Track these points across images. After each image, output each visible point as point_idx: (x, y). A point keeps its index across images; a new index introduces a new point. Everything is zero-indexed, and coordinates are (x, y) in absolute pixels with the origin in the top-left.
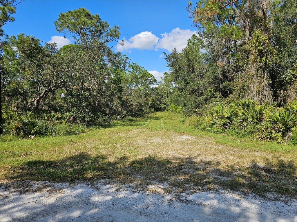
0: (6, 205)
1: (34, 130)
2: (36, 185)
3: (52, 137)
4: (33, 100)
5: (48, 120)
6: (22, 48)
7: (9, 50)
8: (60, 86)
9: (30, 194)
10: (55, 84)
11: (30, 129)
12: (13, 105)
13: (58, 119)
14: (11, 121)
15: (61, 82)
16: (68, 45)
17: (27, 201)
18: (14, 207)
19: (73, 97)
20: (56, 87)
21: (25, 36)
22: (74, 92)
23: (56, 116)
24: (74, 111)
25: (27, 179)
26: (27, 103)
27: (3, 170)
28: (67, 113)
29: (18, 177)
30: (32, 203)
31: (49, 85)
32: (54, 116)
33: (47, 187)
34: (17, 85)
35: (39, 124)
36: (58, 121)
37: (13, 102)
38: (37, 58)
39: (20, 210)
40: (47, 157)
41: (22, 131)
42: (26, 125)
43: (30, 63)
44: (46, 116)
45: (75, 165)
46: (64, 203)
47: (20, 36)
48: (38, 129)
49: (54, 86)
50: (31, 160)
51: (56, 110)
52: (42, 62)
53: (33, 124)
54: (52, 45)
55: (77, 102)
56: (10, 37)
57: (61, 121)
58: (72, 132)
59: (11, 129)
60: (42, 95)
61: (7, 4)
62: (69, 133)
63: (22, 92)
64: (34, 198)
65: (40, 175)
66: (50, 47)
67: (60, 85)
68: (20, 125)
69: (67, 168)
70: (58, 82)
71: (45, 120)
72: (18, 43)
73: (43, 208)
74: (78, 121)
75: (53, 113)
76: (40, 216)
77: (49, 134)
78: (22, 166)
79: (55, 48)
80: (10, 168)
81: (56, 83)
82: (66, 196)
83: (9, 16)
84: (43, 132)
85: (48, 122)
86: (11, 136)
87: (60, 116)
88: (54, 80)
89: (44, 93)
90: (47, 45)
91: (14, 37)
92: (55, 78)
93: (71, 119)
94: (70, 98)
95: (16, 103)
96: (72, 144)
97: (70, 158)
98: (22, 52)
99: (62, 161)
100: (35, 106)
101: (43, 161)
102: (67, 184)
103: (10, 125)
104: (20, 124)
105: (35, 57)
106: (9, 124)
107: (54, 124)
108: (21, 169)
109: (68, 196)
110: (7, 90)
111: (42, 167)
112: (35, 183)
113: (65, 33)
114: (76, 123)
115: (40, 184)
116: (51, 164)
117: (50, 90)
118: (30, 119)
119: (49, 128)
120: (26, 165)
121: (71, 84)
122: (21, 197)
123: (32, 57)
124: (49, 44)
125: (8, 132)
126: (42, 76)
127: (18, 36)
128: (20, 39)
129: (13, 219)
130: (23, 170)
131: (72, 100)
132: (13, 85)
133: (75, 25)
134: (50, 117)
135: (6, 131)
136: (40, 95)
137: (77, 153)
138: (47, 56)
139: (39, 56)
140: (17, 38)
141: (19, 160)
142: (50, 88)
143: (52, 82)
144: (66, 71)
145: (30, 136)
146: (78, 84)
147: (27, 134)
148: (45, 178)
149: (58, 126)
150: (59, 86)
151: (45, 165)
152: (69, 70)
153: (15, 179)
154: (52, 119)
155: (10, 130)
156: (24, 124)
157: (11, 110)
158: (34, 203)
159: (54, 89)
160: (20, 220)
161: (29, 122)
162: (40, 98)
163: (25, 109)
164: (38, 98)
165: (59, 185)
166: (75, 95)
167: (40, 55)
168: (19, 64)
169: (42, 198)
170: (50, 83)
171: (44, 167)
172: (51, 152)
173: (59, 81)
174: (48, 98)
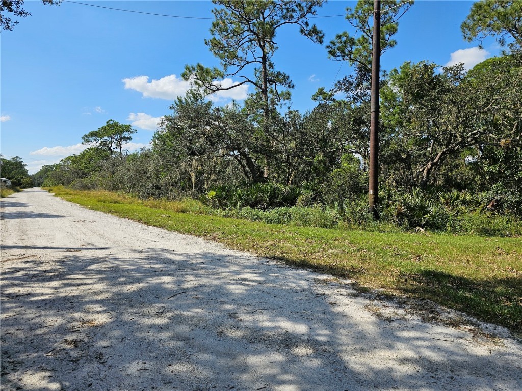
0: (404, 330)
1: (424, 218)
2: (446, 314)
3: (456, 235)
4: (420, 170)
5: (446, 204)
6: (409, 85)
7: (388, 93)
8: (470, 141)
9: (439, 326)
10: (461, 139)
11: (418, 217)
12: (391, 178)
13: (464, 202)
14: (391, 202)
15: (472, 135)
16: (484, 62)
17: (438, 337)
18: (418, 339)
19: (496, 161)
20: (463, 144)
21: (412, 64)
22: (500, 153)
23: (461, 197)
24: (498, 190)
25: (428, 299)
26: (412, 174)
27: (389, 275)
28: (481, 192)
29: (414, 291)
30: (445, 342)
31: (449, 143)
32: (457, 197)
33: (466, 324)
34: (399, 145)
35: (433, 209)
36: (463, 207)
37: (392, 173)
38: (431, 96)
39: (428, 347)
40: (455, 269)
41: (406, 219)
42: (411, 210)
43: (419, 108)
44: (444, 197)
45: (515, 297)
46: (508, 366)
47: (404, 68)
48: (431, 219)
49: (458, 144)
50: (429, 269)
51: (459, 188)
52: (438, 102)
53: (424, 210)
54: (455, 68)
55: (504, 171)
56: (388, 72)
57: (471, 208)
58: (493, 230)
59: (391, 215)
60: (436, 161)
61: (386, 22)
62: (487, 232)
63: (404, 156)
64: (447, 336)
65: (450, 299)
66: (451, 73)
67: (469, 139)
68: (403, 210)
69: (498, 299)
70: (466, 135)
71: (441, 203)
72: (401, 79)
73: (467, 359)
74: (506, 211)
75: (455, 193)
76: (466, 371)
77: (449, 228)
78: (417, 275)
79: (462, 72)
80: (398, 273)
81: (462, 137)
82: (509, 354)
83: (388, 41)
84: (439, 223)
85: (446, 208)
86: (390, 225)
87: (469, 198)
88: (460, 132)
89: (440, 157)
90: (446, 70)
91: (396, 71)
92: (461, 128)
93: (491, 204)
94: (490, 165)
95: (395, 174)
96: (500, 254)
97: (501, 280)
98: (406, 93)
99: (486, 283)
100: (424, 179)
101: (450, 275)
102: (506, 330)
103: (389, 208)
104: (403, 207)
105: (427, 96)
106: (387, 205)
107: (458, 212)
108: (415, 279)
109: (513, 354)
110: (384, 155)
111: (449, 284)
112: (443, 310)
113: (481, 39)
114: (501, 214)
115: (453, 315)
116: (463, 283)
117: (452, 152)
118: (417, 200)
119: (450, 218)
120: (423, 275)
121: (494, 136)
122: (425, 326)
123: (422, 98)
124: (450, 69)
125: (386, 218)
126: (438, 128)
127: (401, 68)
128: (404, 72)
129: (420, 357)
130: (420, 283)
131: (495, 168)
132: (393, 147)
133: (504, 17)
134: (451, 200)
135: (384, 216)
136: (433, 159)
137: (515, 274)
138: (449, 90)
139: (434, 93)
140: (400, 71)
141: (410, 265)
142: (451, 147)
143: (456, 137)
144: (483, 112)
145: (417, 229)
146: (509, 136)
147: (413, 225)
148: (459, 306)
149: (467, 217)
150: (468, 142)
151: (455, 283)
152: (489, 110)
153: (410, 294)
154: (453, 202)
155: (389, 216)
156: (409, 207)
157: (388, 184)
158: (449, 344)
159: (458, 149)
160: (431, 362)
161: (416, 205)
162: (433, 165)
163: (409, 184)
164: (429, 166)
165: (490, 326)
166: (500, 158)
167: (436, 91)
168: (402, 111)
169: (461, 340)
170: (449, 137)
171: (453, 285)
172: (461, 261)
173: (468, 134)
174: (445, 166)
